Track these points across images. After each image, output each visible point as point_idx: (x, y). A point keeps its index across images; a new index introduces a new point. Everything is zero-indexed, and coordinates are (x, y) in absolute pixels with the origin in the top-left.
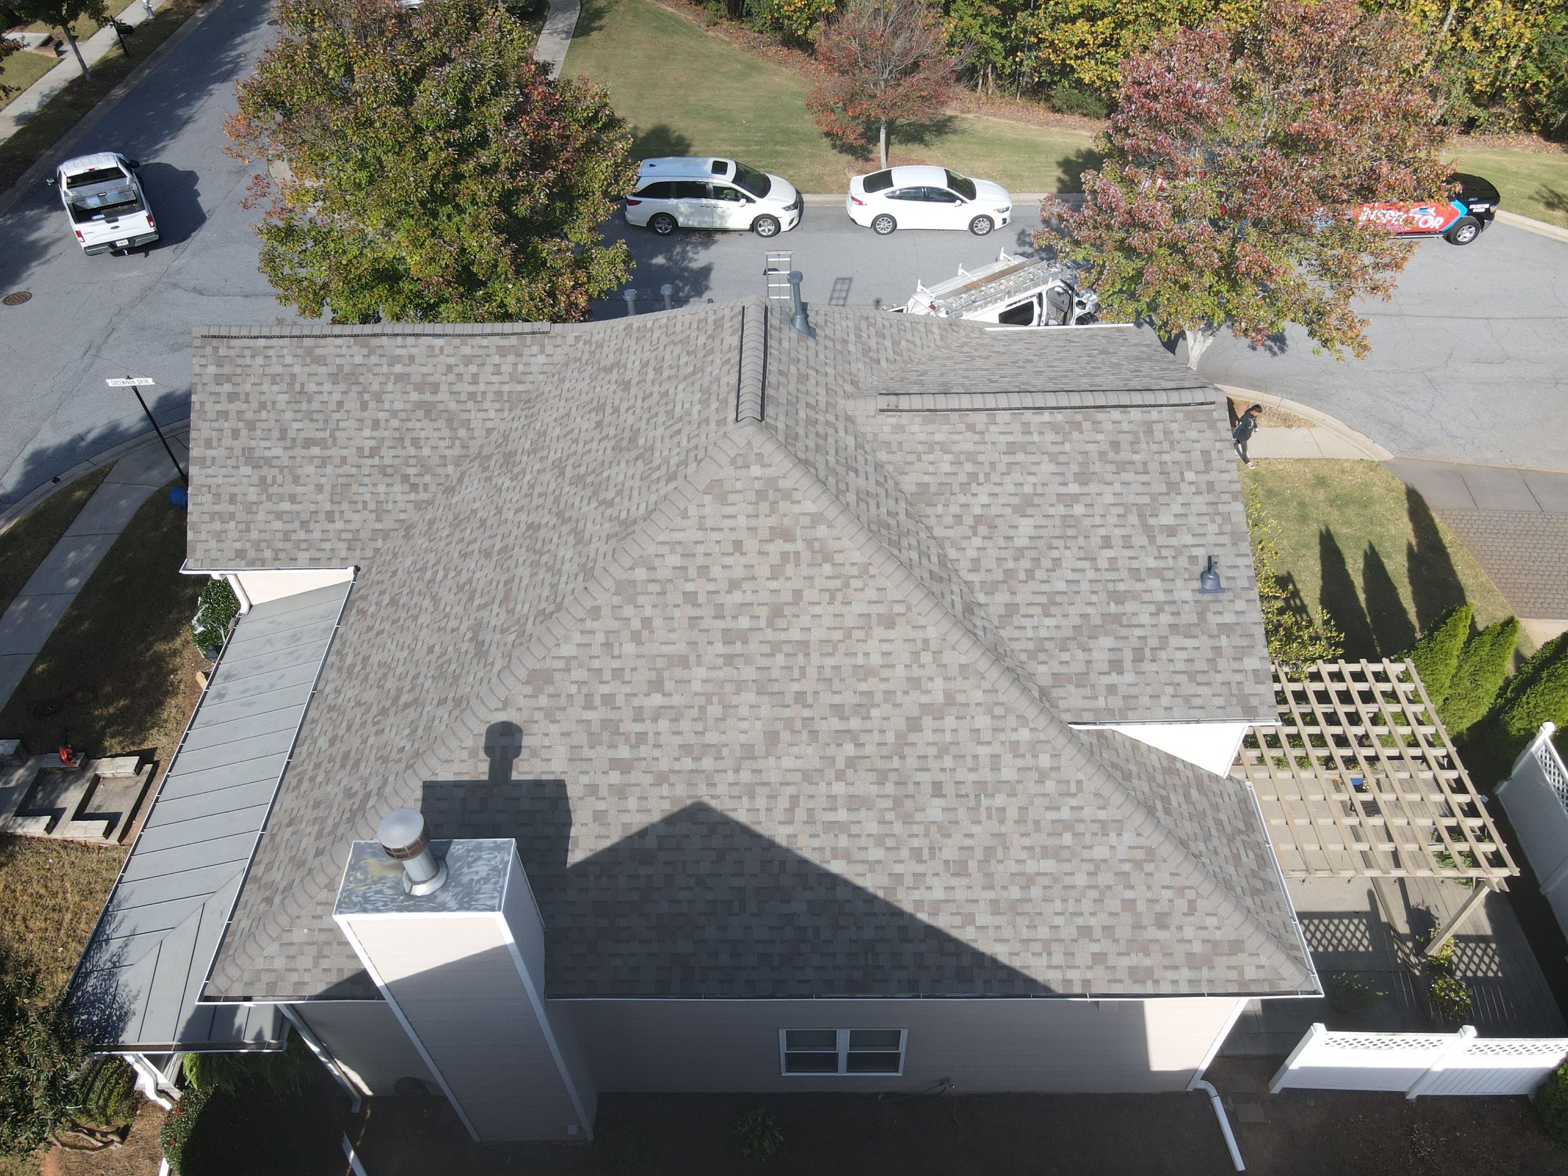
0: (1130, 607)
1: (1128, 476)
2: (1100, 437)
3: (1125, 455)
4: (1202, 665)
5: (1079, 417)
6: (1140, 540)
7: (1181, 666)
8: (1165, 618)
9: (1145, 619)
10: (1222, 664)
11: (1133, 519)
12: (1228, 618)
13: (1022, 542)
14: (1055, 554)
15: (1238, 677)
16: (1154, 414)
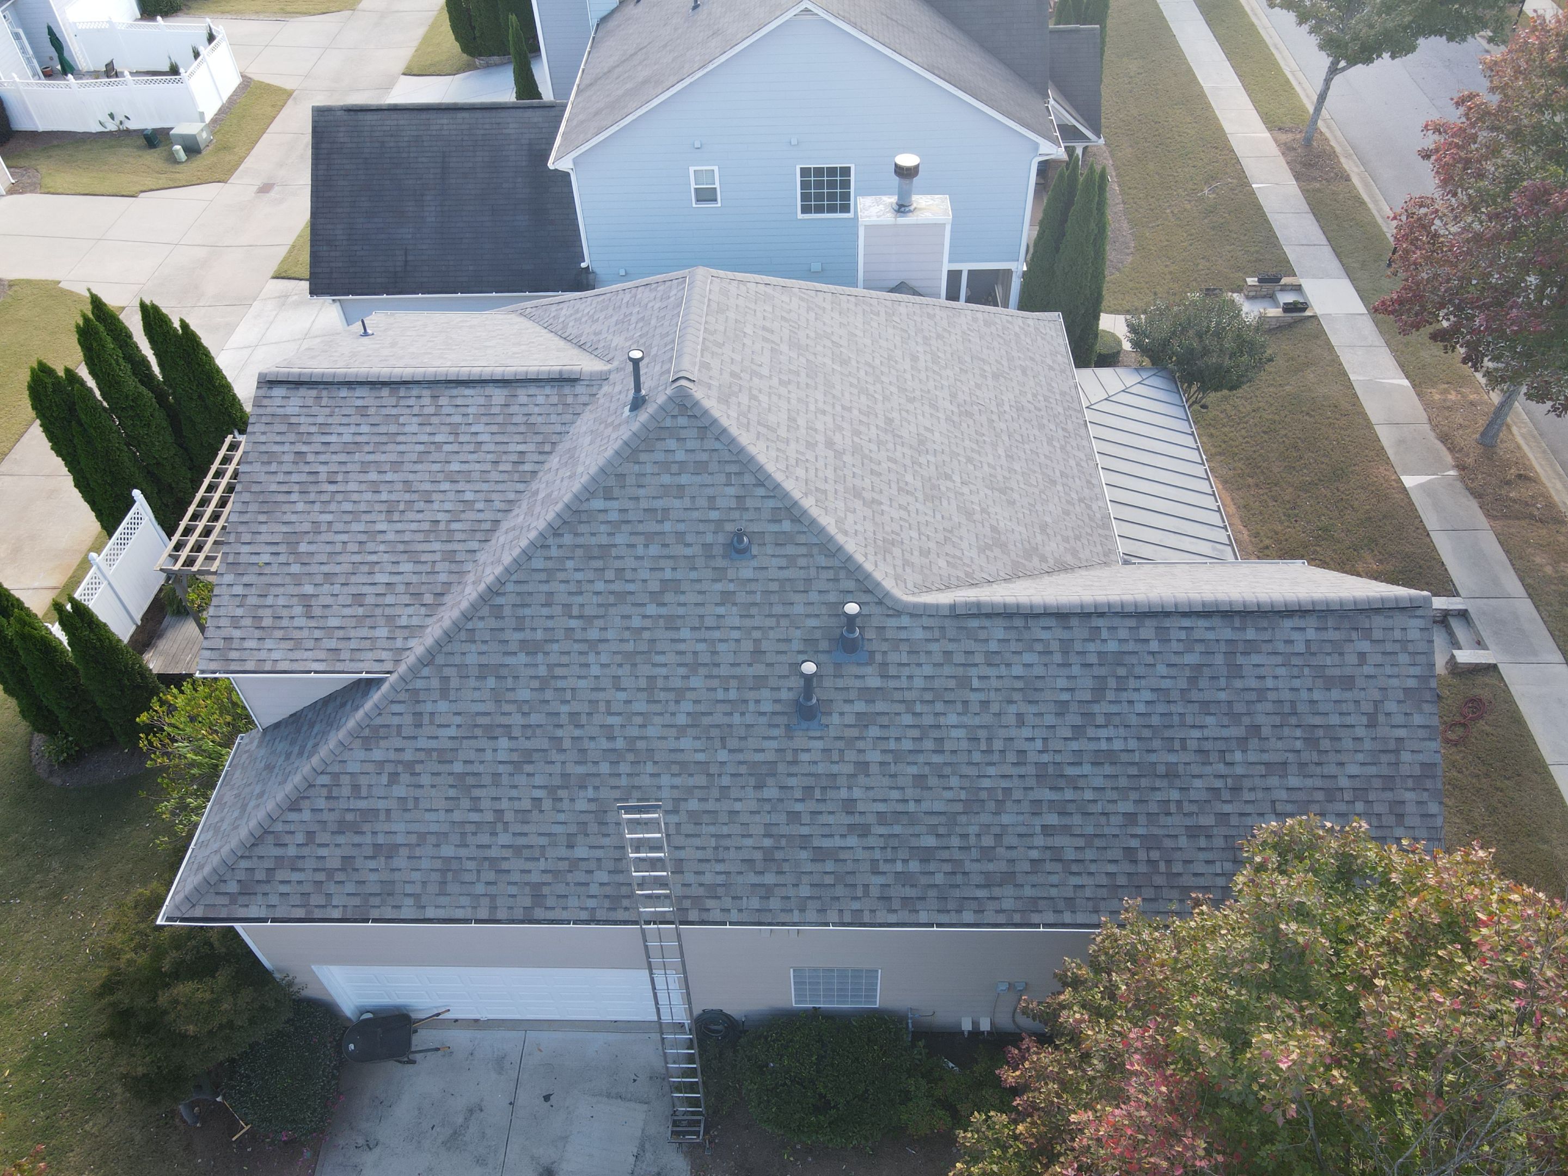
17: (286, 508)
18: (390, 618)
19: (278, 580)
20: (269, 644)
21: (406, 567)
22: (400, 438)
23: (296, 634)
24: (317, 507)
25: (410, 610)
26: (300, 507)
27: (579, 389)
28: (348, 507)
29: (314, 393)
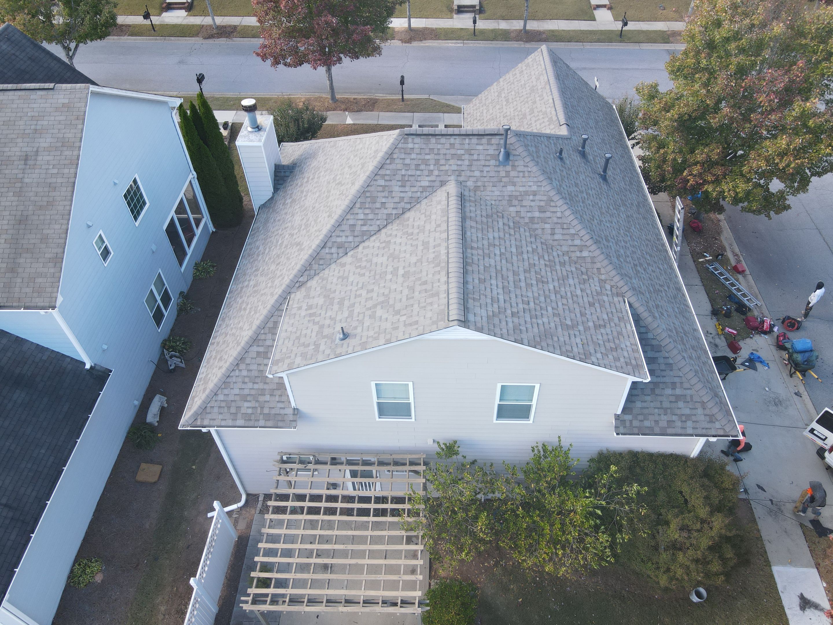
0: (336, 307)
1: (406, 292)
2: (430, 276)
3: (418, 288)
4: (302, 340)
5: (443, 265)
6: (370, 304)
7: (304, 332)
8: (327, 322)
9: (329, 313)
10: (301, 348)
11: (381, 299)
12: (322, 347)
13: (375, 260)
14: (367, 274)
15: (293, 356)
16: (443, 295)
17: (547, 326)
18: (598, 294)
19: (589, 337)
20: (623, 346)
21: (571, 281)
22: (499, 268)
23: (615, 334)
24: (544, 312)
25: (592, 285)
26: (545, 320)
27: (466, 193)
28: (542, 299)
29: (471, 301)
